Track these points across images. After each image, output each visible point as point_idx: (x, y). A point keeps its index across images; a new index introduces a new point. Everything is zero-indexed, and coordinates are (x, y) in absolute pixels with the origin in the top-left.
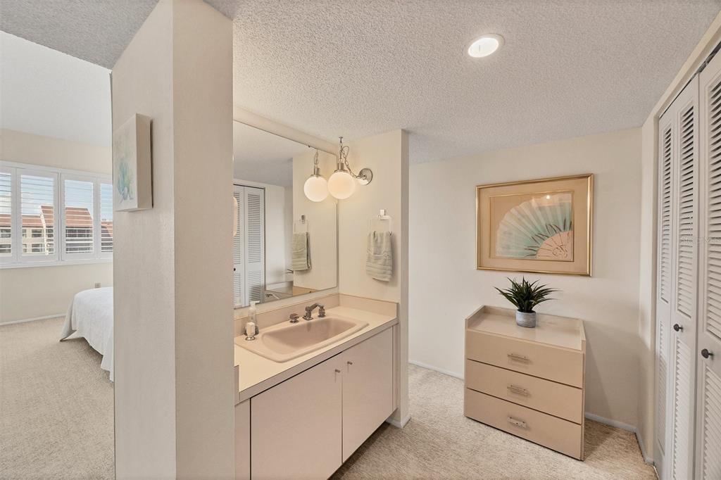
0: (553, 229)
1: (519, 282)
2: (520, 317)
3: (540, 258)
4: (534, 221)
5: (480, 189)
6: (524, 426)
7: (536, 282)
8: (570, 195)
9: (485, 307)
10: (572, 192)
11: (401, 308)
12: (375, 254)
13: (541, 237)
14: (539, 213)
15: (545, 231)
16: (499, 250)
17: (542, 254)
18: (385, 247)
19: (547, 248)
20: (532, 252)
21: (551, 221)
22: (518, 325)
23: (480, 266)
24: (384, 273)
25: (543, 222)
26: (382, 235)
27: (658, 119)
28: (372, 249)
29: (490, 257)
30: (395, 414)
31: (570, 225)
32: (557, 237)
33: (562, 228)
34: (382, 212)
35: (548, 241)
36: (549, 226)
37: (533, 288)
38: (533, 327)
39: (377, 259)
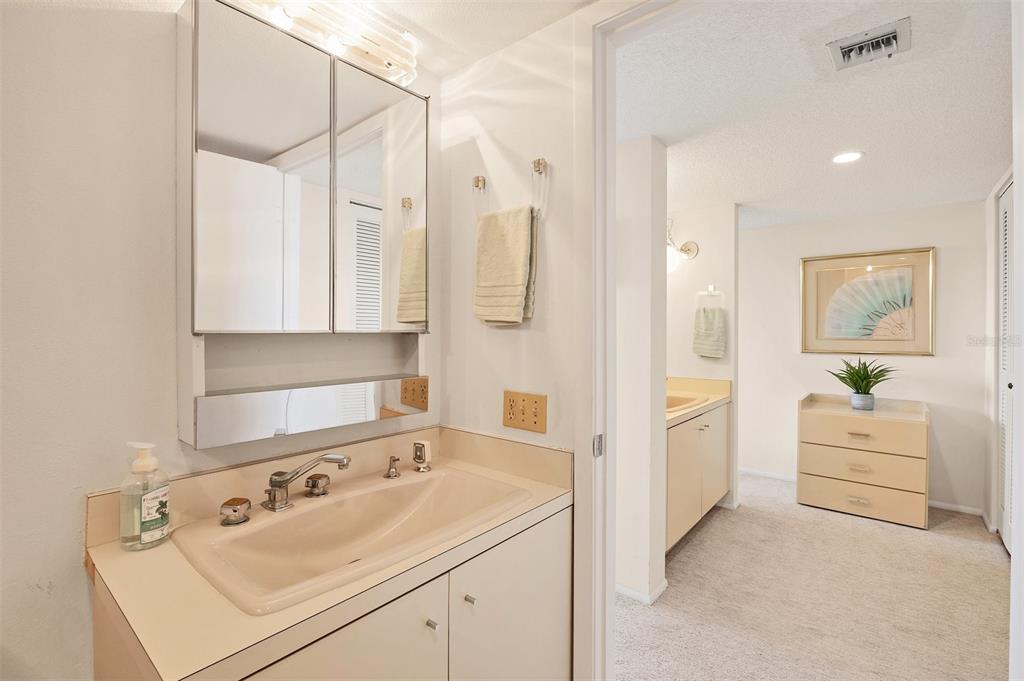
0: (893, 305)
1: (855, 364)
2: (857, 399)
3: (875, 338)
4: (870, 298)
5: (805, 261)
6: (866, 502)
7: (874, 363)
8: (910, 269)
9: (811, 394)
10: (913, 267)
11: (732, 387)
12: (706, 330)
13: (879, 315)
14: (875, 288)
15: (882, 308)
16: (827, 330)
17: (878, 333)
18: (717, 322)
19: (883, 327)
20: (868, 331)
21: (889, 297)
22: (854, 408)
23: (805, 350)
24: (717, 350)
25: (881, 300)
26: (713, 311)
27: (998, 198)
28: (703, 326)
29: (817, 338)
30: (728, 495)
31: (908, 301)
32: (895, 315)
33: (902, 305)
34: (711, 288)
35: (885, 318)
36: (886, 303)
37: (870, 368)
38: (871, 410)
39: (708, 336)
